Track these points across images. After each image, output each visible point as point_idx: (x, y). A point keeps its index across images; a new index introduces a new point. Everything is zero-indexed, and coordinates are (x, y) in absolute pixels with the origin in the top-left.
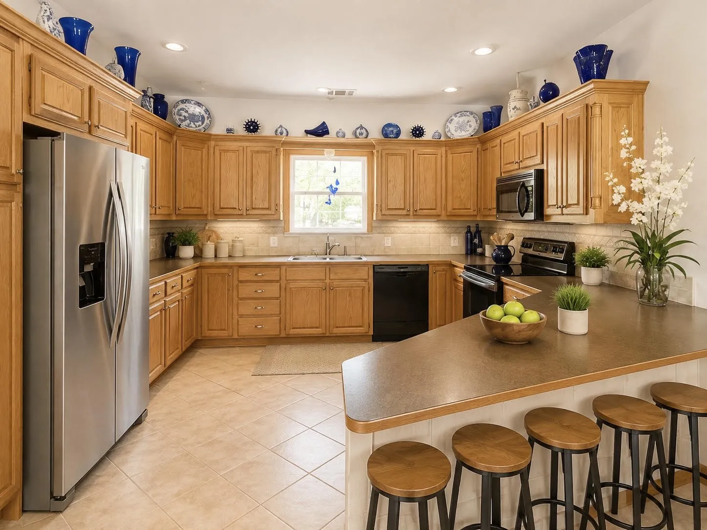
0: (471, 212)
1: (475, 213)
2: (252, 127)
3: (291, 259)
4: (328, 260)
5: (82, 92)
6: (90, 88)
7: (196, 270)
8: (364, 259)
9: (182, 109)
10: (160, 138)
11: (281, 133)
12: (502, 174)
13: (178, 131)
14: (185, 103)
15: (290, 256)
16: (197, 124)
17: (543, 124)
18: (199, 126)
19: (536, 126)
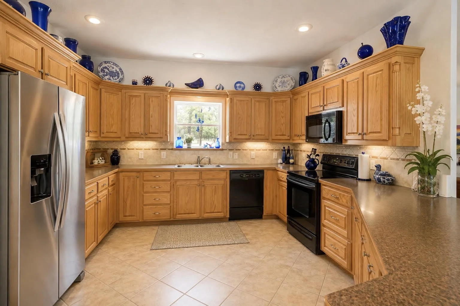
0: (286, 137)
1: (289, 138)
2: (148, 81)
3: (176, 167)
4: (199, 167)
5: (36, 51)
6: (42, 49)
7: (116, 174)
8: (222, 166)
9: (106, 68)
10: (91, 87)
11: (170, 86)
12: (309, 114)
13: (102, 82)
14: (107, 63)
15: (175, 164)
16: (115, 78)
17: (343, 80)
18: (116, 79)
19: (338, 82)
